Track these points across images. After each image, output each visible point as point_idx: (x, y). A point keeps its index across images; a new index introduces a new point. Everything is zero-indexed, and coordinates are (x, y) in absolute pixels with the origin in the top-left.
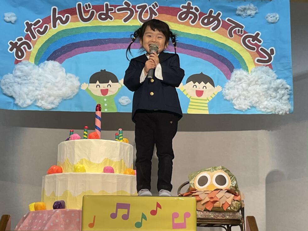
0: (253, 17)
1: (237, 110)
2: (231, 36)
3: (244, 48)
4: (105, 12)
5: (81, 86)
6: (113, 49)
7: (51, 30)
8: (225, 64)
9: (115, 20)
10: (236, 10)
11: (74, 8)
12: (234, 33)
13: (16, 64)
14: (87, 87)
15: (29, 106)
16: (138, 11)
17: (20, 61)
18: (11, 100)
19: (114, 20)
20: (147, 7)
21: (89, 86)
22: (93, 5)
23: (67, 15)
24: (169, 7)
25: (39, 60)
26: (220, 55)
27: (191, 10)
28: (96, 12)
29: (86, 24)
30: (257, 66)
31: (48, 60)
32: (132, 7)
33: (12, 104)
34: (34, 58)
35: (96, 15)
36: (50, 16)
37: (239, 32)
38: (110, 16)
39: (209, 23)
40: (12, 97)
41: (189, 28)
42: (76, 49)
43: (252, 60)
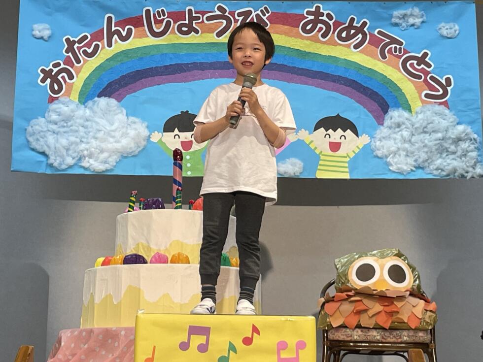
0: (418, 28)
1: (394, 172)
2: (384, 57)
3: (405, 75)
4: (187, 22)
5: (151, 136)
6: (199, 79)
7: (103, 51)
8: (375, 101)
9: (203, 35)
10: (391, 16)
11: (139, 16)
12: (388, 52)
13: (51, 103)
14: (160, 137)
15: (70, 167)
16: (239, 20)
17: (57, 98)
18: (42, 158)
19: (202, 33)
20: (251, 13)
21: (162, 136)
22: (170, 11)
23: (128, 27)
24: (286, 14)
25: (85, 97)
26: (367, 87)
27: (320, 18)
28: (174, 23)
29: (158, 41)
30: (424, 104)
31: (99, 96)
32: (229, 14)
33: (44, 165)
34: (78, 94)
35: (174, 26)
36: (103, 28)
37: (396, 52)
38: (194, 28)
39: (349, 38)
40: (43, 153)
41: (318, 45)
42: (143, 80)
43: (417, 95)
